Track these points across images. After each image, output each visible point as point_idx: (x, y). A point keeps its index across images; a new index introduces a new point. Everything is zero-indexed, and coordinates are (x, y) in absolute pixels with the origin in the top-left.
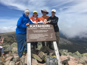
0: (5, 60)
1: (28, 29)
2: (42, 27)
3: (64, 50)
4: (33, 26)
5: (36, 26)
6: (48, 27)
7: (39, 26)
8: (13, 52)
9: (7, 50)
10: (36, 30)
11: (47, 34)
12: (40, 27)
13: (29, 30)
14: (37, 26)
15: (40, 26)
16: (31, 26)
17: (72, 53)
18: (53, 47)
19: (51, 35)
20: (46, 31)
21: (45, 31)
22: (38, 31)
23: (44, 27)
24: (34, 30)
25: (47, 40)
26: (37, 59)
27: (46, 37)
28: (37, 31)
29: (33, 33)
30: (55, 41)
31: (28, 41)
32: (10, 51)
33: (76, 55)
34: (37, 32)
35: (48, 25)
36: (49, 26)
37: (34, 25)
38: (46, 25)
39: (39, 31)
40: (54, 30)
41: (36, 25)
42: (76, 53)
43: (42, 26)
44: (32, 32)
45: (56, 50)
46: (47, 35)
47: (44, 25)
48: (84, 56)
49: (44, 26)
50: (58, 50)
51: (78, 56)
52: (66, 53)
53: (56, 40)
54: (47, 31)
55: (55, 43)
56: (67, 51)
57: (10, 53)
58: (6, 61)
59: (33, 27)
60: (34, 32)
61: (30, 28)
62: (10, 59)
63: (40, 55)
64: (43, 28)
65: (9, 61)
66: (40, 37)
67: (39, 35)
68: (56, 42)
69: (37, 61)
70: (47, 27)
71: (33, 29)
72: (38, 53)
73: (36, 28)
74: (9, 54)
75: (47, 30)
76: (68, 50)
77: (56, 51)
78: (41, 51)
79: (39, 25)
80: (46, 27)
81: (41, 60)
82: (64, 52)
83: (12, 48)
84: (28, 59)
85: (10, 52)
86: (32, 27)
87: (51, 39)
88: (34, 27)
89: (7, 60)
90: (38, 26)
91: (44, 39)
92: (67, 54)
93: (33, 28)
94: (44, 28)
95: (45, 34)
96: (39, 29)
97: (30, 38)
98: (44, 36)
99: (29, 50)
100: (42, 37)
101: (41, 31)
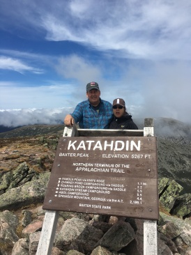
1: (61, 155)
2: (108, 148)
4: (76, 145)
5: (87, 145)
6: (135, 151)
7: (98, 145)
10: (84, 160)
11: (121, 183)
12: (101, 149)
13: (63, 160)
14: (92, 147)
15: (103, 147)
16: (73, 145)
19: (140, 191)
20: (120, 168)
21: (116, 168)
22: (90, 168)
23: (116, 149)
24: (78, 160)
25: (116, 212)
28: (86, 167)
29: (73, 172)
30: (152, 220)
34: (86, 170)
35: (133, 143)
36: (138, 149)
37: (83, 142)
38: (128, 142)
39: (94, 167)
40: (155, 165)
41: (90, 142)
43: (111, 145)
44: (68, 167)
46: (121, 188)
47: (117, 142)
49: (120, 146)
54: (125, 169)
55: (149, 231)
59: (79, 147)
60: (77, 169)
61: (66, 151)
64: (112, 152)
66: (91, 195)
67: (90, 182)
70: (129, 152)
71: (74, 155)
73: (87, 151)
75: (128, 166)
79: (99, 142)
80: (124, 151)
86: (74, 148)
87: (135, 208)
88: (81, 150)
89: (25, 231)
90: (95, 143)
91: (106, 204)
93: (76, 152)
94: (117, 152)
96: (95, 156)
97: (58, 194)
98: (108, 192)
99: (44, 240)
100: (101, 195)
101: (102, 167)
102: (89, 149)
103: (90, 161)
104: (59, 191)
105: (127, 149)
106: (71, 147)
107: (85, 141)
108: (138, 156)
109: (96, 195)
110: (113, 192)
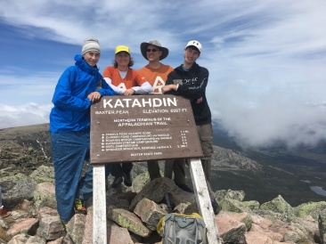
0: (8, 233)
1: (97, 113)
2: (147, 105)
3: (231, 193)
4: (113, 103)
5: (124, 103)
6: (172, 106)
7: (136, 102)
8: (38, 203)
9: (15, 196)
10: (125, 117)
11: (166, 133)
12: (140, 106)
13: (100, 118)
14: (131, 103)
15: (142, 104)
16: (108, 103)
17: (261, 204)
18: (191, 181)
19: (184, 137)
20: (163, 121)
21: (158, 122)
22: (133, 123)
23: (155, 105)
24: (118, 117)
25: (167, 156)
26: (128, 228)
27: (162, 142)
28: (129, 122)
29: (116, 128)
30: (196, 158)
31: (94, 157)
32: (25, 198)
33: (276, 209)
34: (129, 124)
35: (169, 100)
36: (175, 104)
37: (119, 100)
38: (164, 99)
39: (137, 122)
40: (192, 117)
41: (127, 100)
42: (273, 201)
43: (150, 102)
44: (109, 123)
45: (201, 194)
46: (167, 137)
47: (154, 100)
48: (303, 214)
49: (157, 102)
50: (206, 193)
51: (282, 212)
52: (236, 203)
53: (200, 153)
54: (167, 121)
55: (196, 168)
56: (242, 196)
57: (24, 206)
58: (11, 236)
59: (116, 105)
60: (120, 125)
61: (103, 109)
62: (27, 229)
63: (140, 211)
64: (152, 108)
65: (22, 236)
66: (140, 145)
67: (136, 135)
68: (200, 162)
69: (131, 233)
70: (167, 107)
71: (113, 112)
72: (133, 204)
73: (126, 109)
74: (21, 208)
75: (169, 119)
76: (245, 192)
77: (200, 198)
78: (143, 197)
79: (136, 100)
80: (162, 107)
81: (145, 229)
82: (231, 201)
83: (32, 188)
84: (95, 226)
85: (27, 202)
86: (111, 106)
87: (184, 150)
88: (119, 108)
89: (12, 231)
90: (133, 101)
91: (157, 150)
92: (241, 206)
93: (113, 109)
94: (157, 108)
95: (161, 133)
96: (136, 113)
97: (105, 148)
98: (156, 142)
99: (99, 191)
100: (150, 145)
101: (146, 121)
102: (128, 106)
103: (131, 117)
104: (105, 145)
105: (165, 105)
106: (107, 105)
107: (121, 99)
108: (176, 111)
109: (145, 145)
110: (160, 141)
